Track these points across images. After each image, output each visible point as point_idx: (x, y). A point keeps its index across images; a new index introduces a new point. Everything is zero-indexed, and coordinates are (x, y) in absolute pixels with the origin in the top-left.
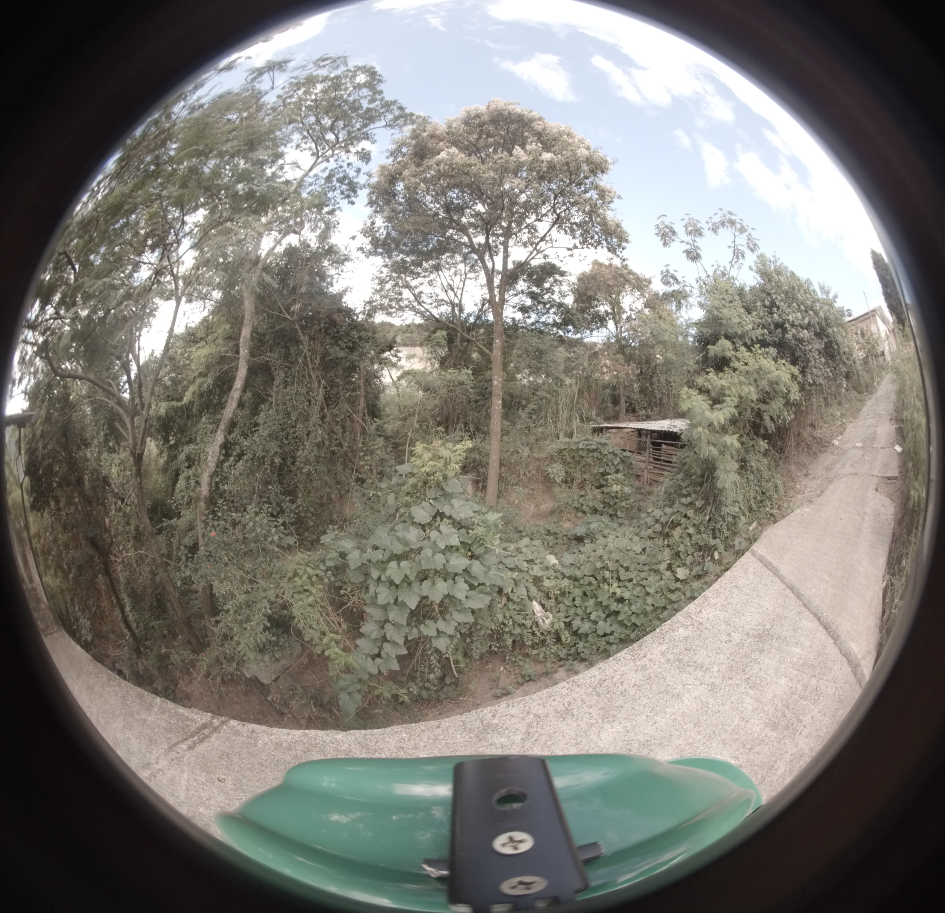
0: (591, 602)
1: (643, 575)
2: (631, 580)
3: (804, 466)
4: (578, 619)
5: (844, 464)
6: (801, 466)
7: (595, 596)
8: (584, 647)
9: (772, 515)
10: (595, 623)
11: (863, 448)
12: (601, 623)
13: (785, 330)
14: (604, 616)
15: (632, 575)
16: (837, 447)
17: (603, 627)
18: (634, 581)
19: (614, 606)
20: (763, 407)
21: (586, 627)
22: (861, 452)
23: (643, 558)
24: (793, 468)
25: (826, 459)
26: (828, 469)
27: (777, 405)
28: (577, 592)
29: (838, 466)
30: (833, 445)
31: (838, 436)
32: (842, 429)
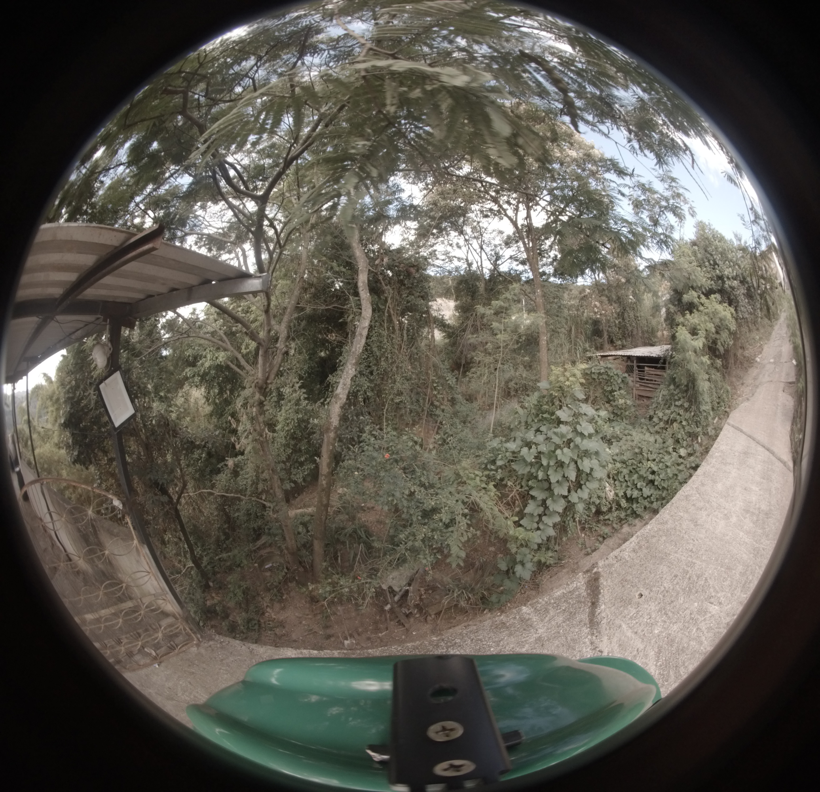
0: (635, 477)
1: (661, 455)
2: (654, 460)
3: (740, 378)
4: (629, 489)
5: (764, 375)
6: (739, 378)
7: (637, 472)
8: (637, 507)
9: (726, 412)
10: (641, 490)
11: (774, 363)
12: (644, 489)
13: (724, 282)
14: (645, 484)
15: (654, 456)
16: (759, 363)
17: (647, 491)
18: (657, 460)
19: (651, 477)
20: (718, 336)
21: (636, 494)
22: (773, 366)
23: (657, 445)
24: (734, 379)
25: (753, 372)
26: (755, 379)
27: (724, 335)
28: (625, 471)
29: (761, 376)
30: (756, 361)
31: (759, 355)
32: (761, 349)
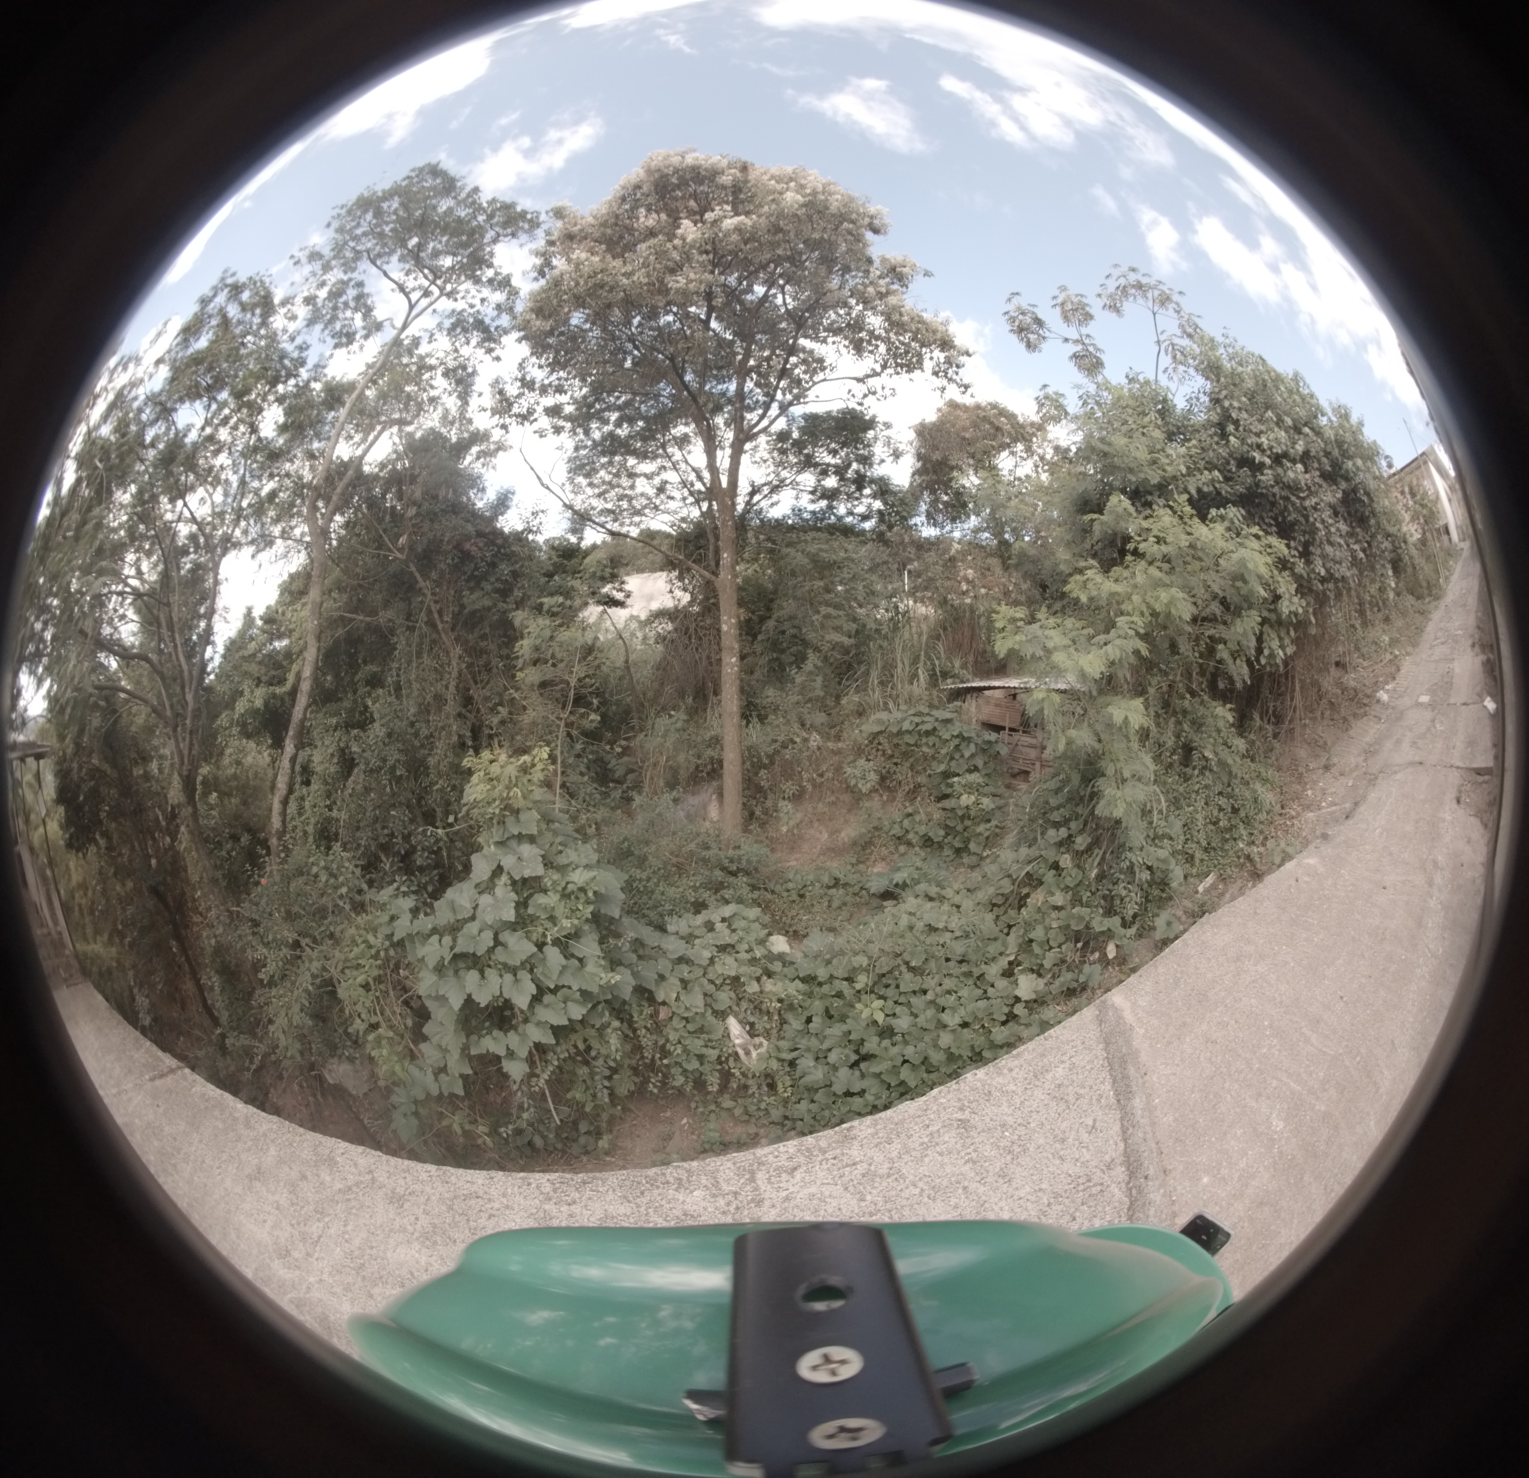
3: (1324, 747)
5: (1399, 742)
6: (1319, 747)
11: (1432, 706)
22: (1427, 714)
25: (1366, 731)
30: (1378, 701)
31: (1387, 683)
32: (1393, 669)
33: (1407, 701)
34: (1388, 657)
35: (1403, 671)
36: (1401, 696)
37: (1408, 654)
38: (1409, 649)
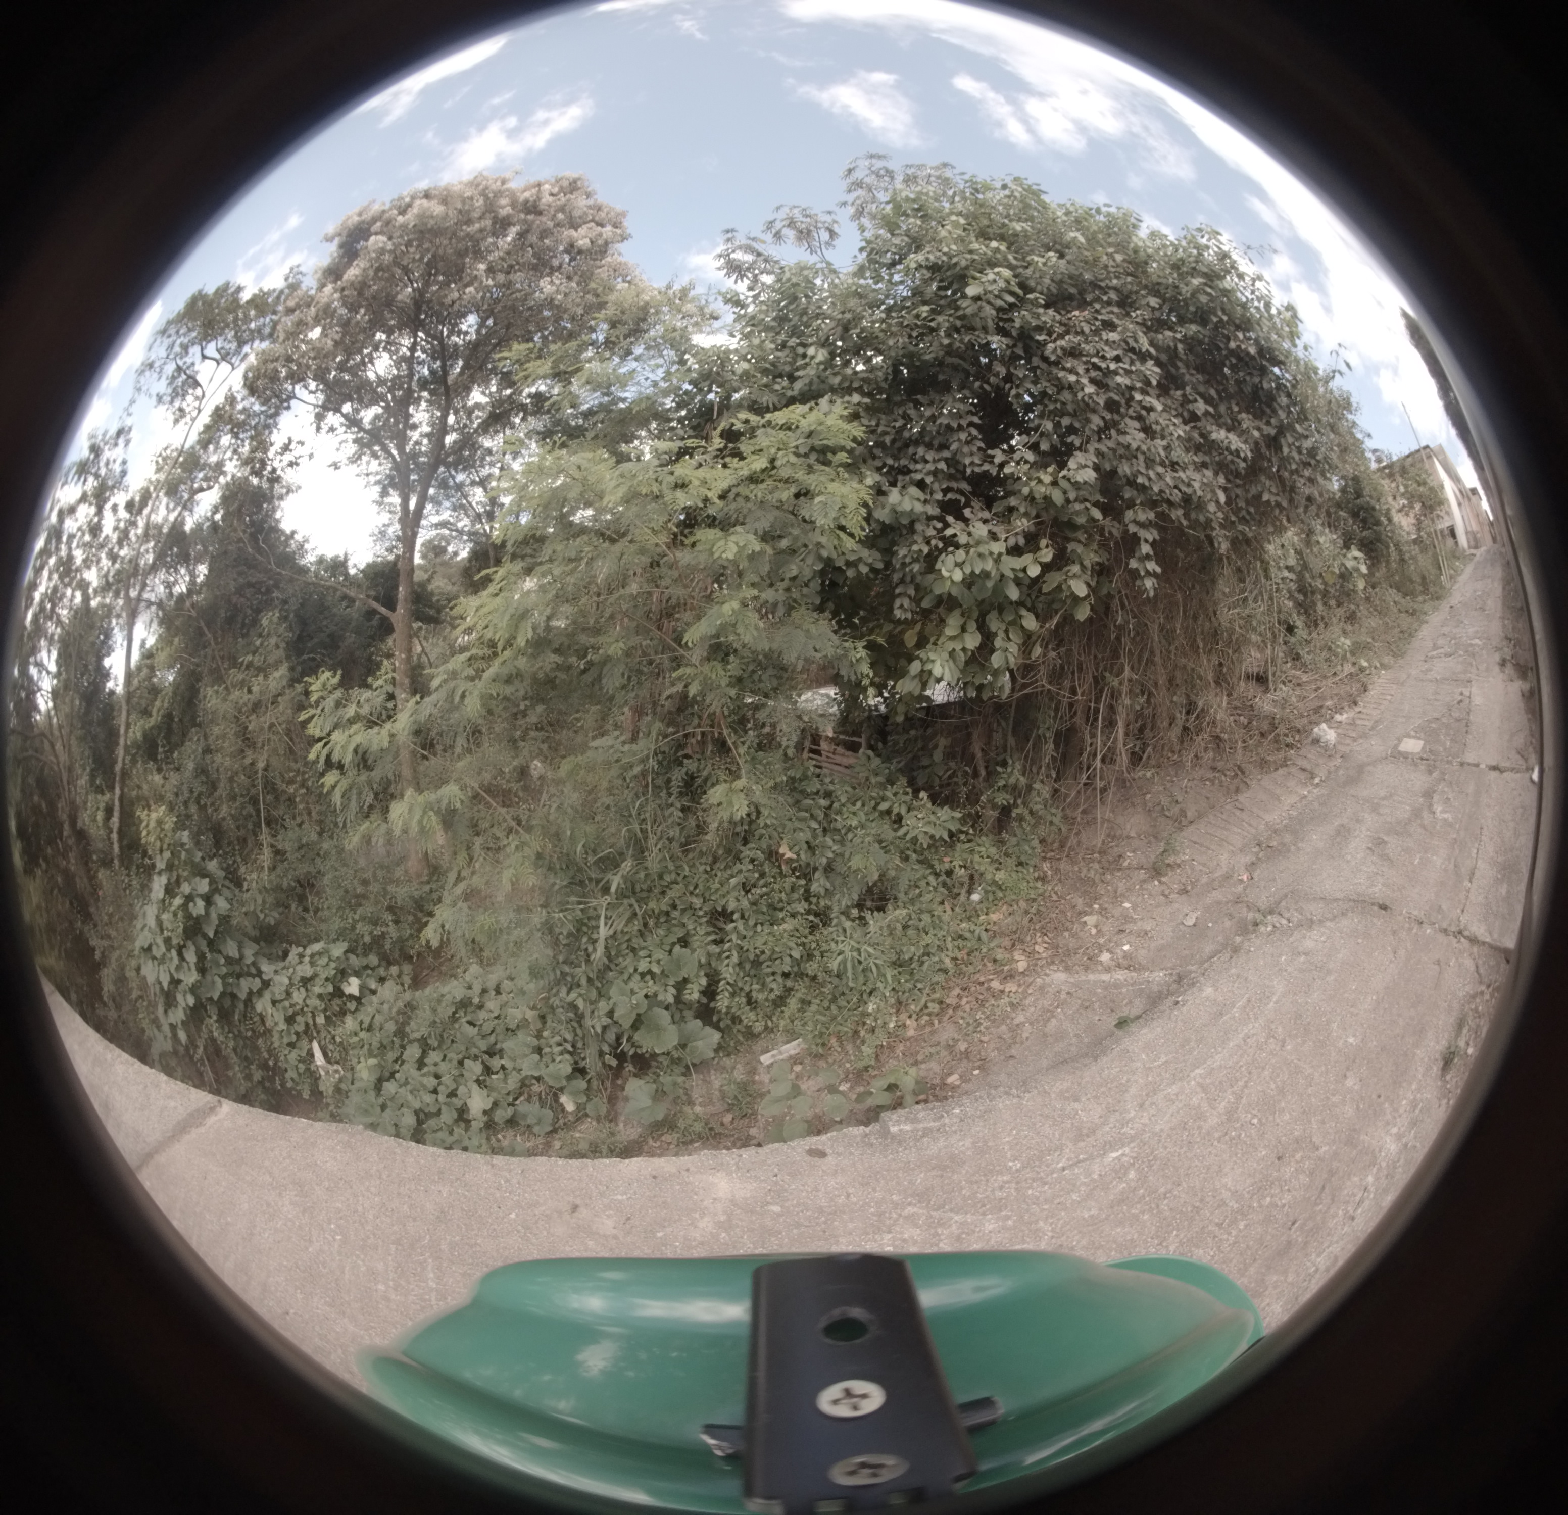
11: (1425, 758)
16: (1328, 752)
29: (1331, 817)
30: (1316, 741)
31: (1340, 710)
32: (1355, 688)
33: (1376, 746)
34: (1348, 668)
35: (1373, 693)
36: (1364, 736)
37: (1384, 666)
38: (1387, 659)
